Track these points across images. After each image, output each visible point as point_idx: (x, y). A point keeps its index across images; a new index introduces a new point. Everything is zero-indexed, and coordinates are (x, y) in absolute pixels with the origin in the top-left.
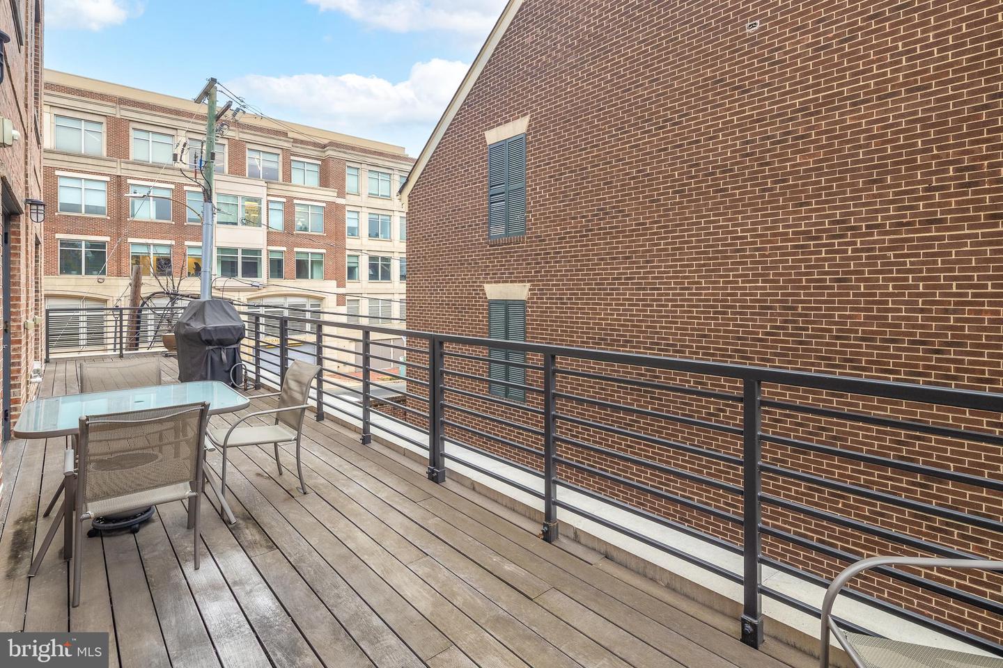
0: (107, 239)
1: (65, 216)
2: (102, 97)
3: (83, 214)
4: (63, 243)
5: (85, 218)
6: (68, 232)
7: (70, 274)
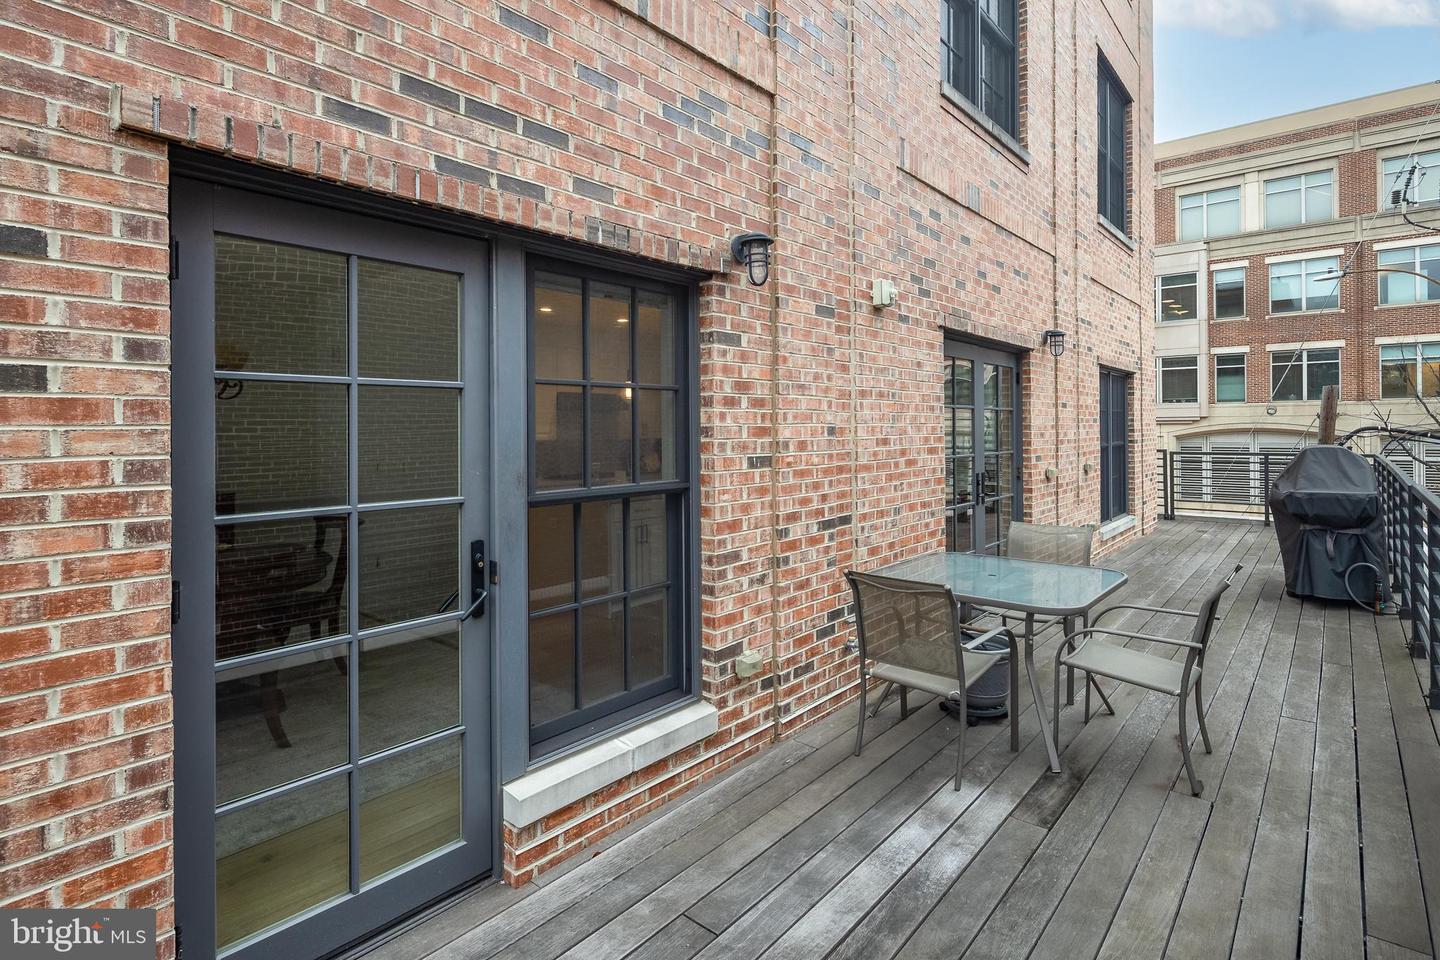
0: (1341, 343)
1: (1278, 318)
2: (1331, 129)
3: (1304, 311)
4: (1277, 357)
5: (1306, 316)
6: (1284, 341)
7: (1288, 399)
